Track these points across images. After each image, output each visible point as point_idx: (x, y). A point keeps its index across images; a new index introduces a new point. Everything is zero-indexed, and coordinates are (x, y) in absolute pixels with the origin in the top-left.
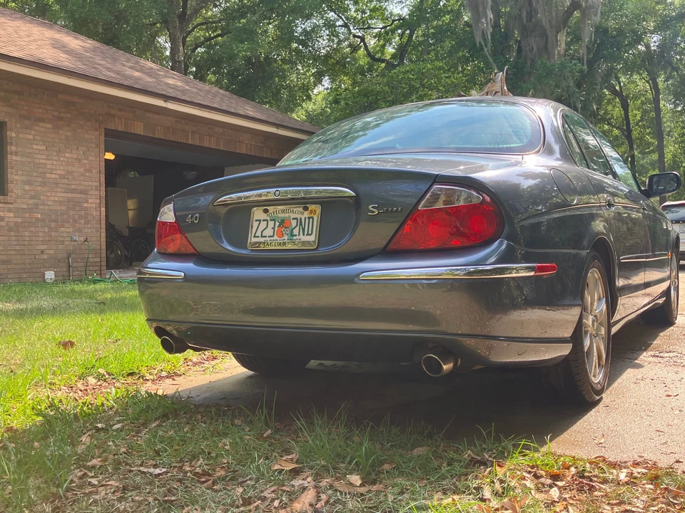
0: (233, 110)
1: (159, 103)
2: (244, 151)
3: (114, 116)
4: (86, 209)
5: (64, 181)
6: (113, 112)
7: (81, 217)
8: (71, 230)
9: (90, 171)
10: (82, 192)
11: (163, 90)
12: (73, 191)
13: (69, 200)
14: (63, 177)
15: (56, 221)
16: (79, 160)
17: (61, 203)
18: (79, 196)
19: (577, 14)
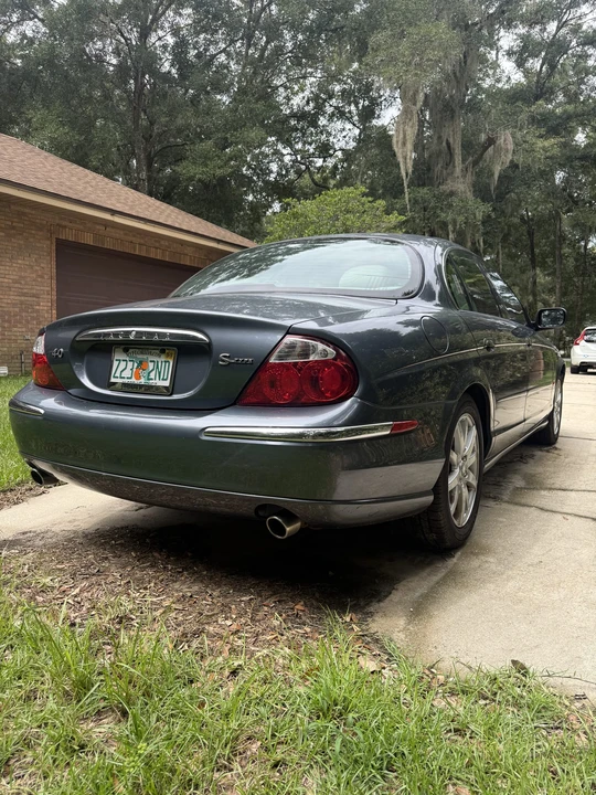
0: (177, 225)
1: (107, 216)
2: (188, 263)
3: (65, 227)
4: (38, 311)
5: (16, 285)
6: (64, 223)
7: (33, 318)
8: (24, 330)
9: (42, 277)
10: (34, 296)
11: (112, 204)
12: (24, 295)
13: (22, 303)
14: (15, 282)
15: (9, 321)
16: (32, 267)
17: (14, 305)
18: (30, 299)
19: (491, 150)
